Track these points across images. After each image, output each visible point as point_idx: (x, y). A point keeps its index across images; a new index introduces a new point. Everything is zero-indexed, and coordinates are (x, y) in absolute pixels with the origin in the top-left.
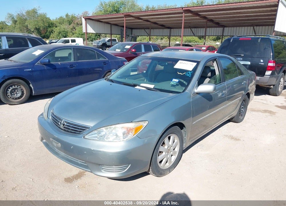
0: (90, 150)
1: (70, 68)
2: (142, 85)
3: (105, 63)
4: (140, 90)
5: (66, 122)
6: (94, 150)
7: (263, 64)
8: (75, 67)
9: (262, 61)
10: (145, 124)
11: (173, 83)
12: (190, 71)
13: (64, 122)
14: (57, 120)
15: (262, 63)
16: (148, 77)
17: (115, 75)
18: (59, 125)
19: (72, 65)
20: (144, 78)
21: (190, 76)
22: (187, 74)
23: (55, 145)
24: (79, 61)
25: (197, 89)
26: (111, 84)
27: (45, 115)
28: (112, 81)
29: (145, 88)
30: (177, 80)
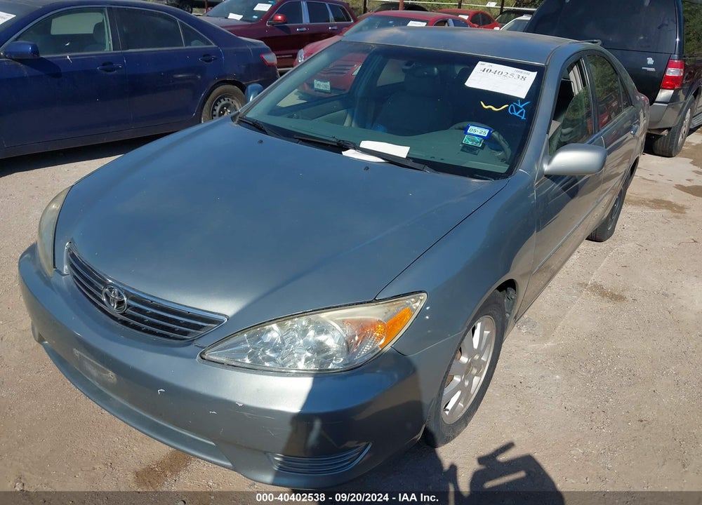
0: (231, 405)
1: (104, 73)
2: (365, 144)
3: (207, 55)
4: (367, 168)
5: (127, 294)
6: (245, 408)
7: (653, 69)
8: (118, 68)
9: (650, 61)
10: (417, 303)
11: (473, 141)
12: (523, 101)
13: (119, 294)
14: (92, 284)
15: (650, 66)
16: (356, 110)
17: (258, 104)
18: (103, 302)
19: (108, 63)
20: (343, 112)
21: (523, 118)
22: (512, 110)
23: (95, 373)
24: (130, 50)
25: (549, 162)
26: (261, 142)
27: (44, 254)
28: (256, 126)
29: (376, 156)
30: (484, 130)
